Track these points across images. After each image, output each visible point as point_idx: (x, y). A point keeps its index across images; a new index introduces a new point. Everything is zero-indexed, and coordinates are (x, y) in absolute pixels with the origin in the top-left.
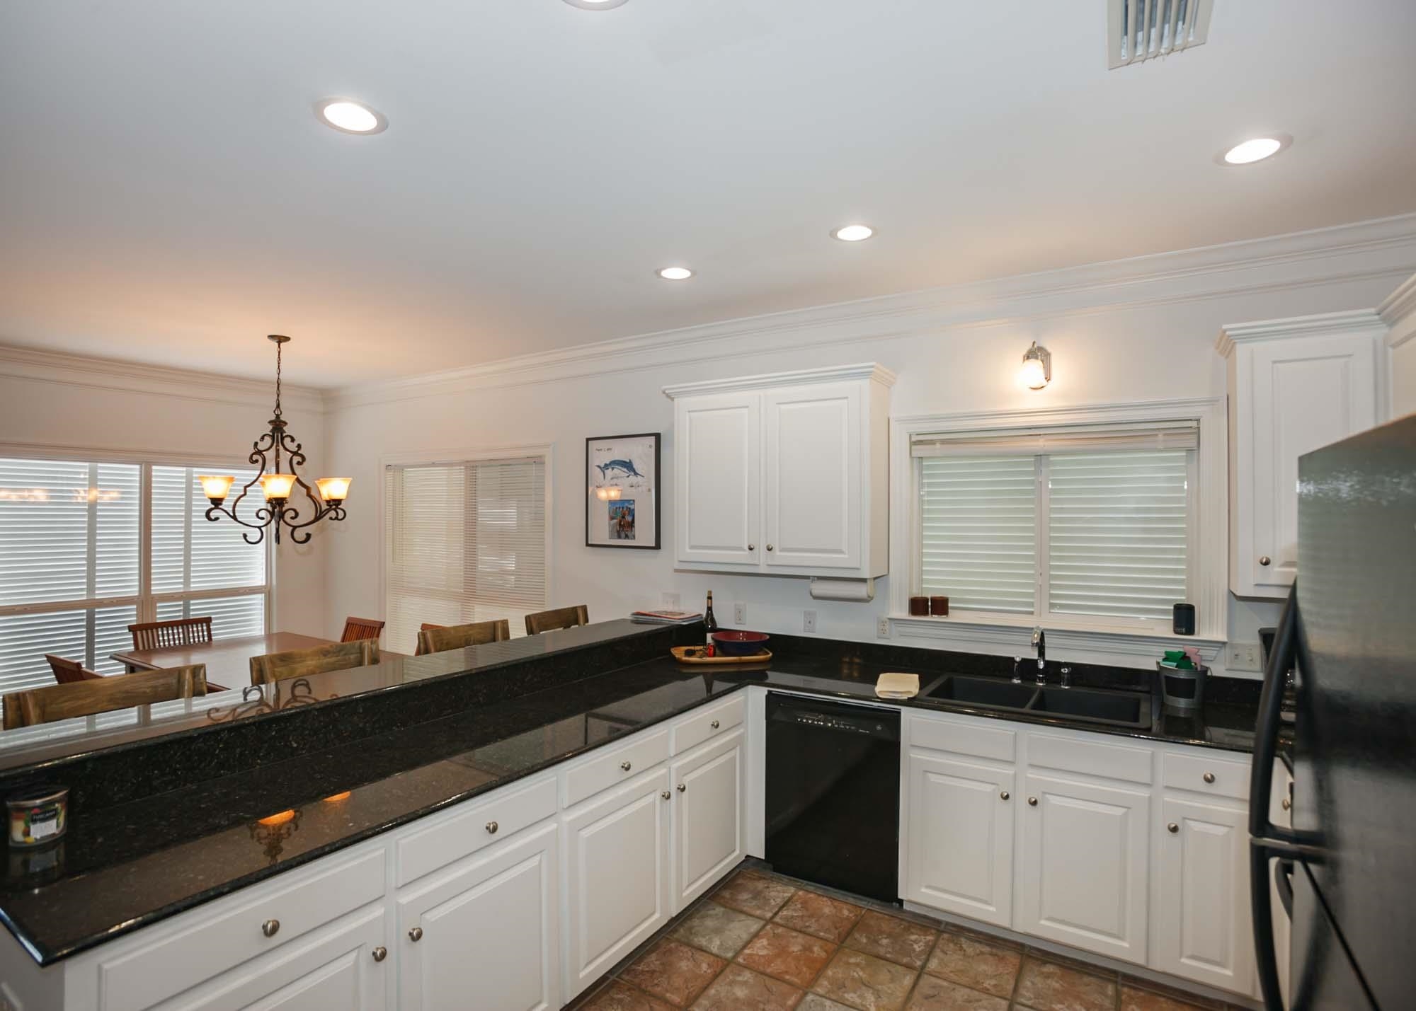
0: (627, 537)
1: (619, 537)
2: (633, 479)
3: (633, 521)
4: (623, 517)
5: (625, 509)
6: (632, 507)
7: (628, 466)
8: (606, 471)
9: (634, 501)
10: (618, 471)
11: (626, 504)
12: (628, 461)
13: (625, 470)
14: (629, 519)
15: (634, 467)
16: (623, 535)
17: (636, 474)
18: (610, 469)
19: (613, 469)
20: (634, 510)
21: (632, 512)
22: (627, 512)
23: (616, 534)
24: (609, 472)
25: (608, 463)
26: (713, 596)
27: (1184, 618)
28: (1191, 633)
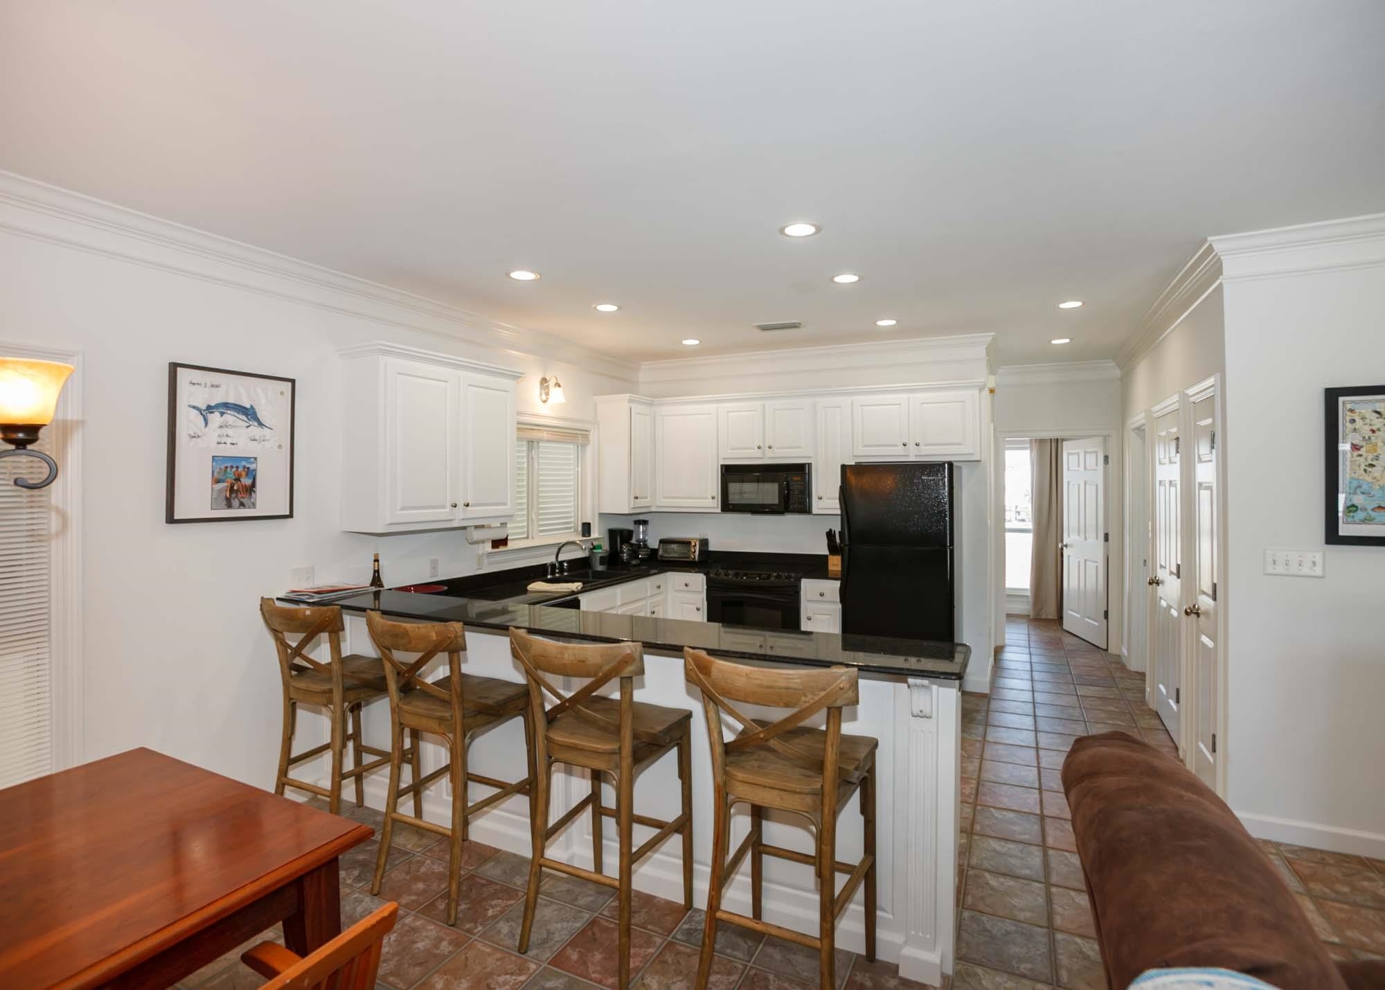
0: (242, 505)
1: (229, 506)
2: (255, 430)
3: (253, 485)
4: (238, 480)
5: (240, 469)
6: (252, 467)
7: (249, 413)
8: (210, 416)
9: (255, 459)
10: (230, 417)
11: (244, 463)
12: (248, 406)
13: (244, 417)
14: (247, 481)
15: (259, 416)
16: (236, 503)
17: (261, 424)
18: (217, 414)
19: (222, 414)
20: (255, 470)
21: (252, 474)
22: (244, 473)
23: (225, 503)
24: (215, 418)
25: (212, 405)
27: (586, 528)
28: (589, 535)
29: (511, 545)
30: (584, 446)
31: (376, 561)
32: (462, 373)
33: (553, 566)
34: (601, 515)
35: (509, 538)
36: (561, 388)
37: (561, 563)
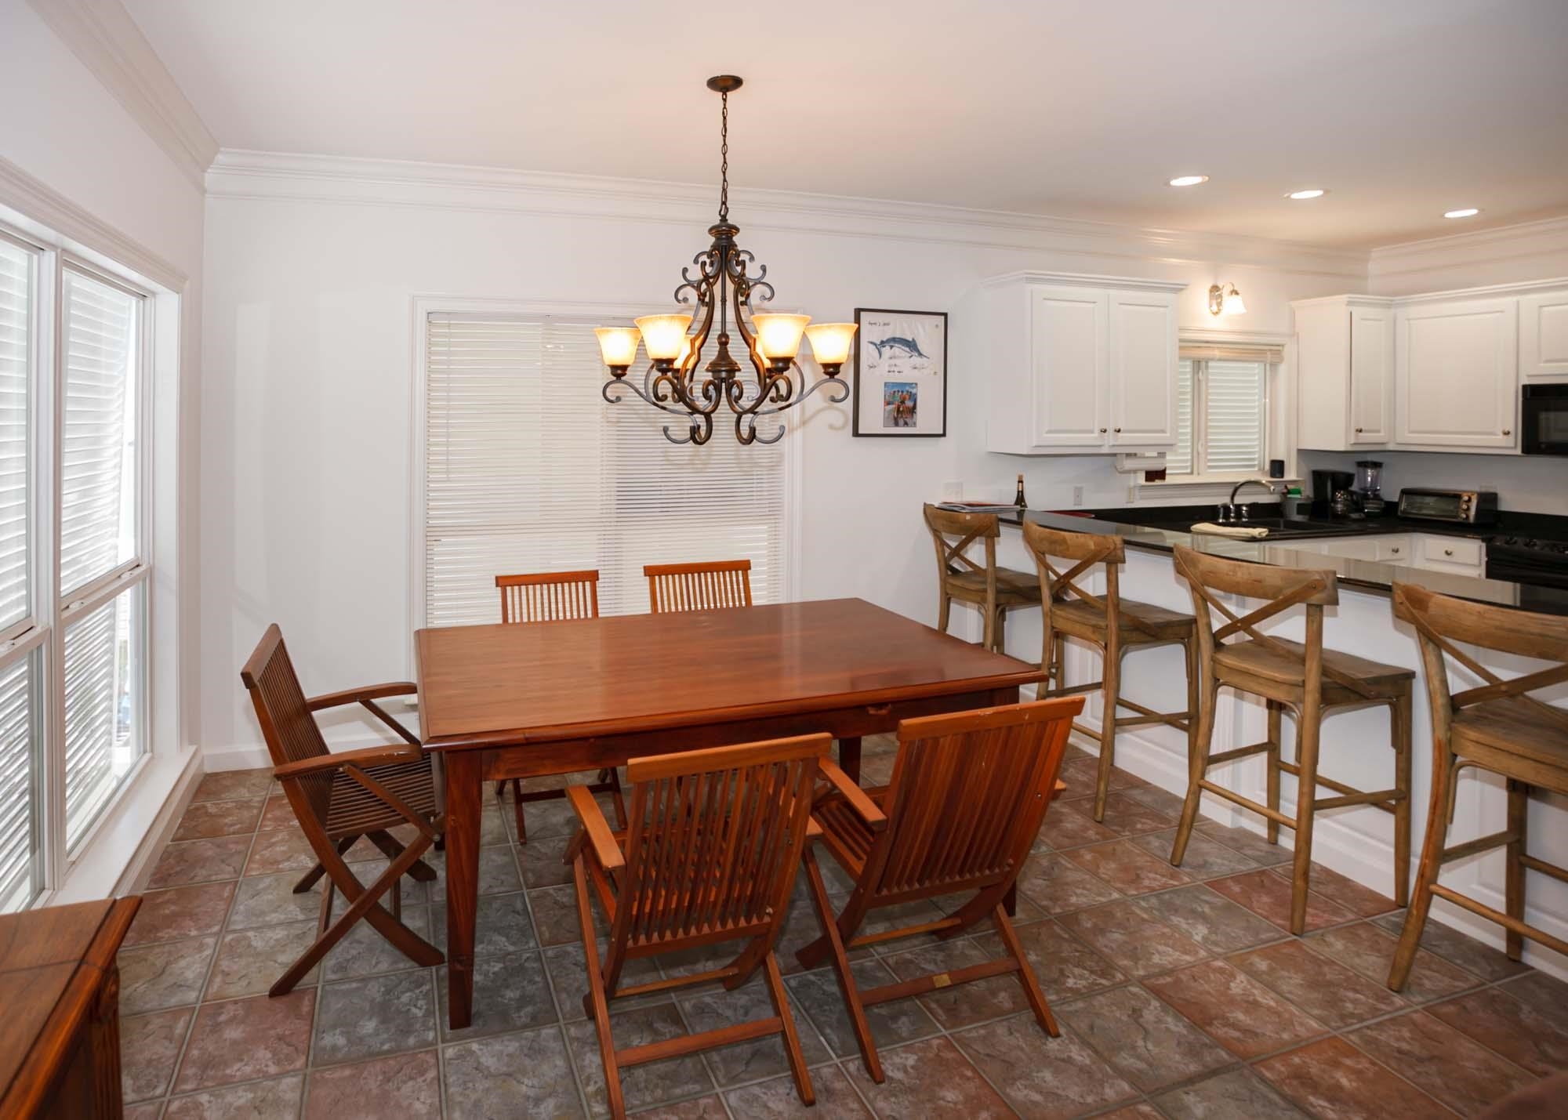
0: (906, 424)
1: (897, 424)
2: (916, 360)
3: (914, 407)
4: (903, 402)
5: (905, 393)
6: (914, 391)
7: (911, 345)
8: (883, 349)
9: (916, 384)
10: (898, 350)
11: (907, 388)
12: (911, 340)
13: (907, 349)
14: (909, 404)
15: (919, 348)
16: (901, 422)
17: (920, 354)
18: (888, 347)
19: (892, 347)
20: (916, 394)
21: (913, 397)
22: (907, 397)
23: (893, 421)
24: (886, 350)
25: (885, 339)
26: (1024, 480)
27: (1277, 467)
28: (1282, 477)
29: (1169, 480)
30: (1274, 366)
31: (1021, 481)
32: (1113, 292)
33: (1226, 508)
34: (1300, 451)
35: (1167, 472)
36: (1239, 297)
37: (1238, 507)
